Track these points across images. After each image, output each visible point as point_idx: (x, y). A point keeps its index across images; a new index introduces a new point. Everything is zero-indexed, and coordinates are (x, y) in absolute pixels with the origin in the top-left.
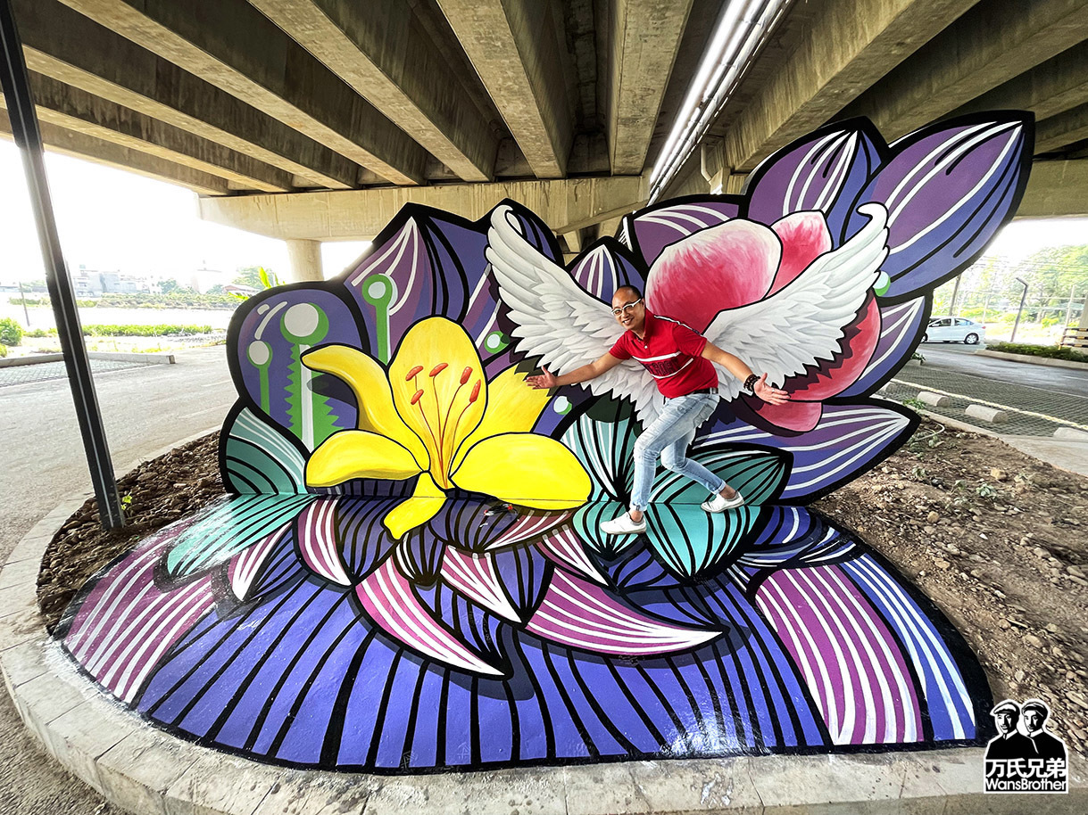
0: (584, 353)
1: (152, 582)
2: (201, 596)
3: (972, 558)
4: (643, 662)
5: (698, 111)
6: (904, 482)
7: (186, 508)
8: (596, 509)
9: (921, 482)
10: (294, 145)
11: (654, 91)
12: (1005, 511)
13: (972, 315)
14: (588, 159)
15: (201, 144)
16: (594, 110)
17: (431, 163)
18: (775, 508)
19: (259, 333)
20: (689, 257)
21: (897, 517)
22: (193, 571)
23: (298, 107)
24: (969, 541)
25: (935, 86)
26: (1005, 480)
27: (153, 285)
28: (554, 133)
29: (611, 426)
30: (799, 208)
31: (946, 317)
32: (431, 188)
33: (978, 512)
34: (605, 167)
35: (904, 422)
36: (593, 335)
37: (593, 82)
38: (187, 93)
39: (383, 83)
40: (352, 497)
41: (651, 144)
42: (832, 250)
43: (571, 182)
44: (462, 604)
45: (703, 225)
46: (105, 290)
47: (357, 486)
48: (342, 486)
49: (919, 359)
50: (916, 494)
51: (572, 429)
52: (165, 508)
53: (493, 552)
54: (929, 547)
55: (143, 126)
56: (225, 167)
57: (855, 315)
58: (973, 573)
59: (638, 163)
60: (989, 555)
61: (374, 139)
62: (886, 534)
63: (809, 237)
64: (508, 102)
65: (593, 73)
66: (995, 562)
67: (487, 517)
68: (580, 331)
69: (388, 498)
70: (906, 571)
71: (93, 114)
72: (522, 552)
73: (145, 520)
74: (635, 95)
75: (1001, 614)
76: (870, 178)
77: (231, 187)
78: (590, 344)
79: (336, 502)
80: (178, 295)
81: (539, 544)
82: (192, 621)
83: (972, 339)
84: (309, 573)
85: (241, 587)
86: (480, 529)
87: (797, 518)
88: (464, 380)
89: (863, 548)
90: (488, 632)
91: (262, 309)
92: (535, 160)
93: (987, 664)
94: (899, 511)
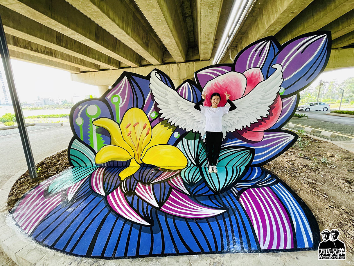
0: (183, 118)
1: (43, 195)
2: (57, 200)
3: (317, 183)
4: (198, 220)
5: (228, 38)
6: (295, 158)
7: (58, 171)
8: (189, 169)
9: (302, 158)
10: (99, 56)
11: (212, 33)
12: (331, 167)
13: (326, 101)
14: (193, 56)
15: (71, 57)
16: (193, 40)
17: (142, 60)
18: (250, 167)
19: (79, 115)
20: (216, 85)
21: (292, 170)
22: (56, 192)
23: (99, 44)
24: (317, 178)
25: (306, 26)
26: (332, 157)
27: (60, 102)
28: (181, 48)
29: (193, 141)
30: (252, 67)
31: (316, 102)
32: (143, 68)
33: (321, 168)
34: (198, 58)
35: (293, 137)
36: (186, 112)
37: (192, 31)
38: (66, 42)
39: (125, 35)
40: (110, 167)
41: (213, 50)
42: (264, 80)
43: (187, 63)
44: (140, 201)
45: (220, 74)
46: (45, 104)
47: (111, 163)
48: (107, 163)
49: (306, 117)
50: (299, 162)
51: (180, 142)
52: (51, 172)
53: (153, 184)
54: (302, 180)
55: (53, 53)
56: (78, 64)
57: (273, 102)
58: (317, 189)
59: (208, 56)
60: (323, 182)
61: (124, 53)
62: (287, 176)
63: (256, 76)
64: (165, 39)
65: (192, 28)
66: (325, 185)
67: (153, 172)
68: (181, 110)
69: (121, 167)
70: (293, 189)
71: (38, 50)
72: (162, 184)
73: (45, 175)
74: (206, 34)
75: (326, 203)
76: (275, 56)
77: (81, 70)
78: (184, 114)
79: (105, 168)
80: (67, 105)
81: (169, 181)
82: (53, 208)
83: (325, 109)
84: (92, 191)
85: (70, 197)
86: (150, 176)
87: (257, 171)
88: (144, 128)
89: (279, 181)
90: (148, 211)
91: (80, 107)
92: (175, 57)
93: (319, 221)
94: (293, 168)
